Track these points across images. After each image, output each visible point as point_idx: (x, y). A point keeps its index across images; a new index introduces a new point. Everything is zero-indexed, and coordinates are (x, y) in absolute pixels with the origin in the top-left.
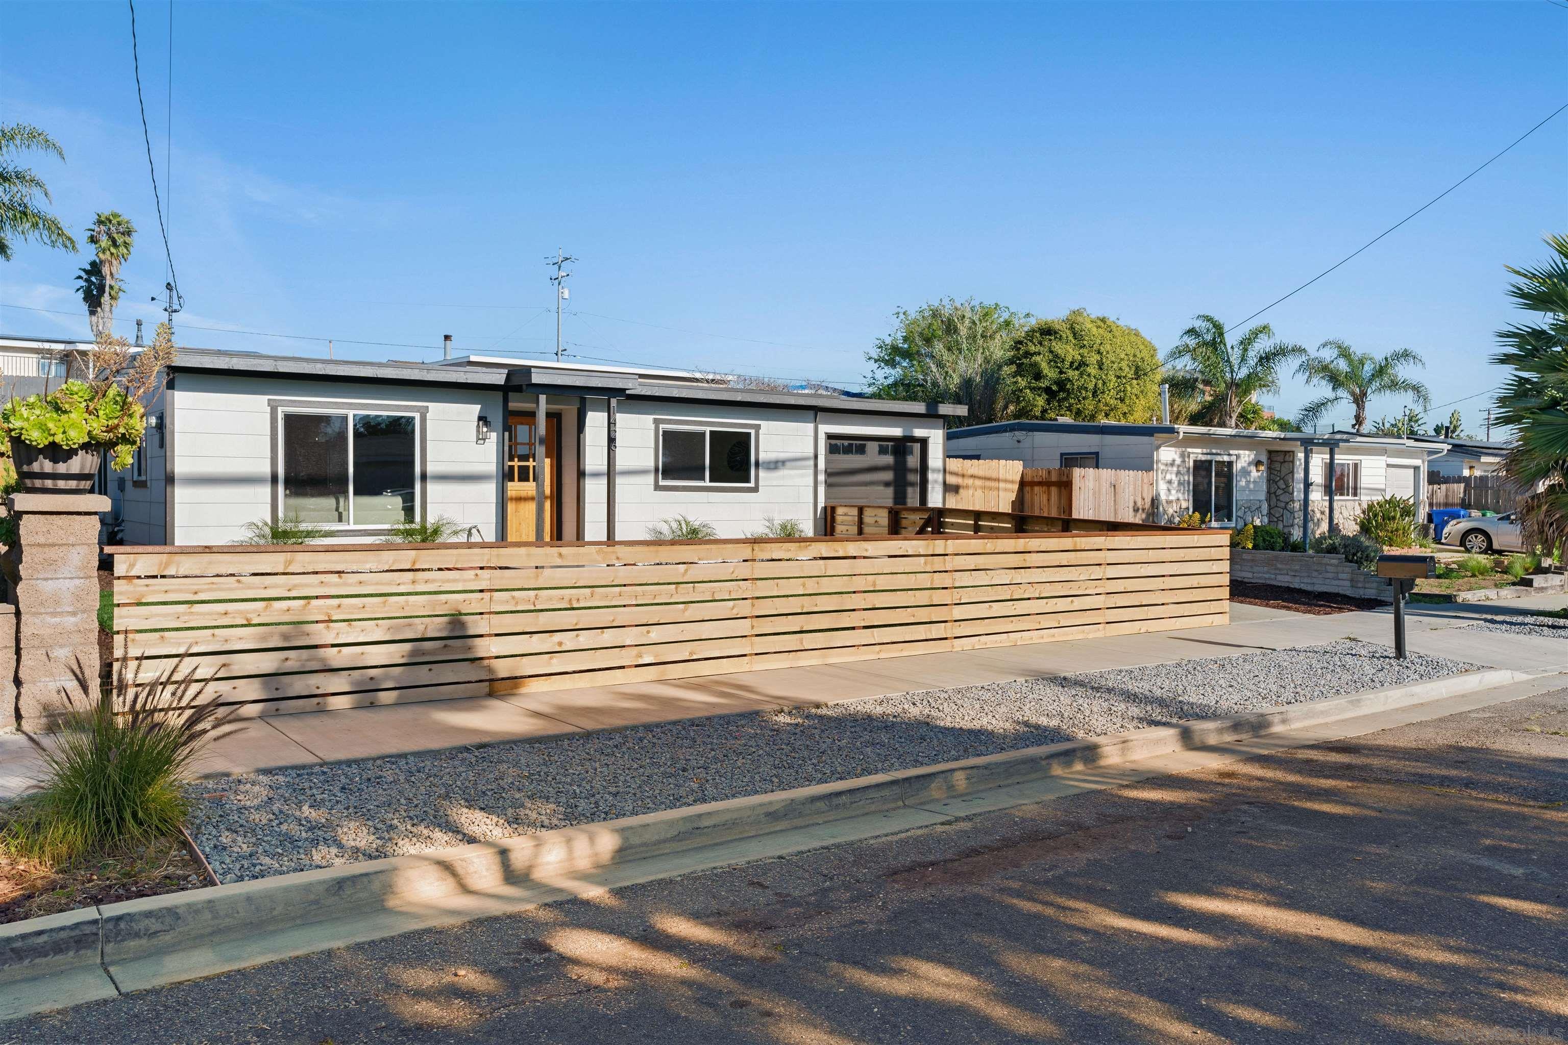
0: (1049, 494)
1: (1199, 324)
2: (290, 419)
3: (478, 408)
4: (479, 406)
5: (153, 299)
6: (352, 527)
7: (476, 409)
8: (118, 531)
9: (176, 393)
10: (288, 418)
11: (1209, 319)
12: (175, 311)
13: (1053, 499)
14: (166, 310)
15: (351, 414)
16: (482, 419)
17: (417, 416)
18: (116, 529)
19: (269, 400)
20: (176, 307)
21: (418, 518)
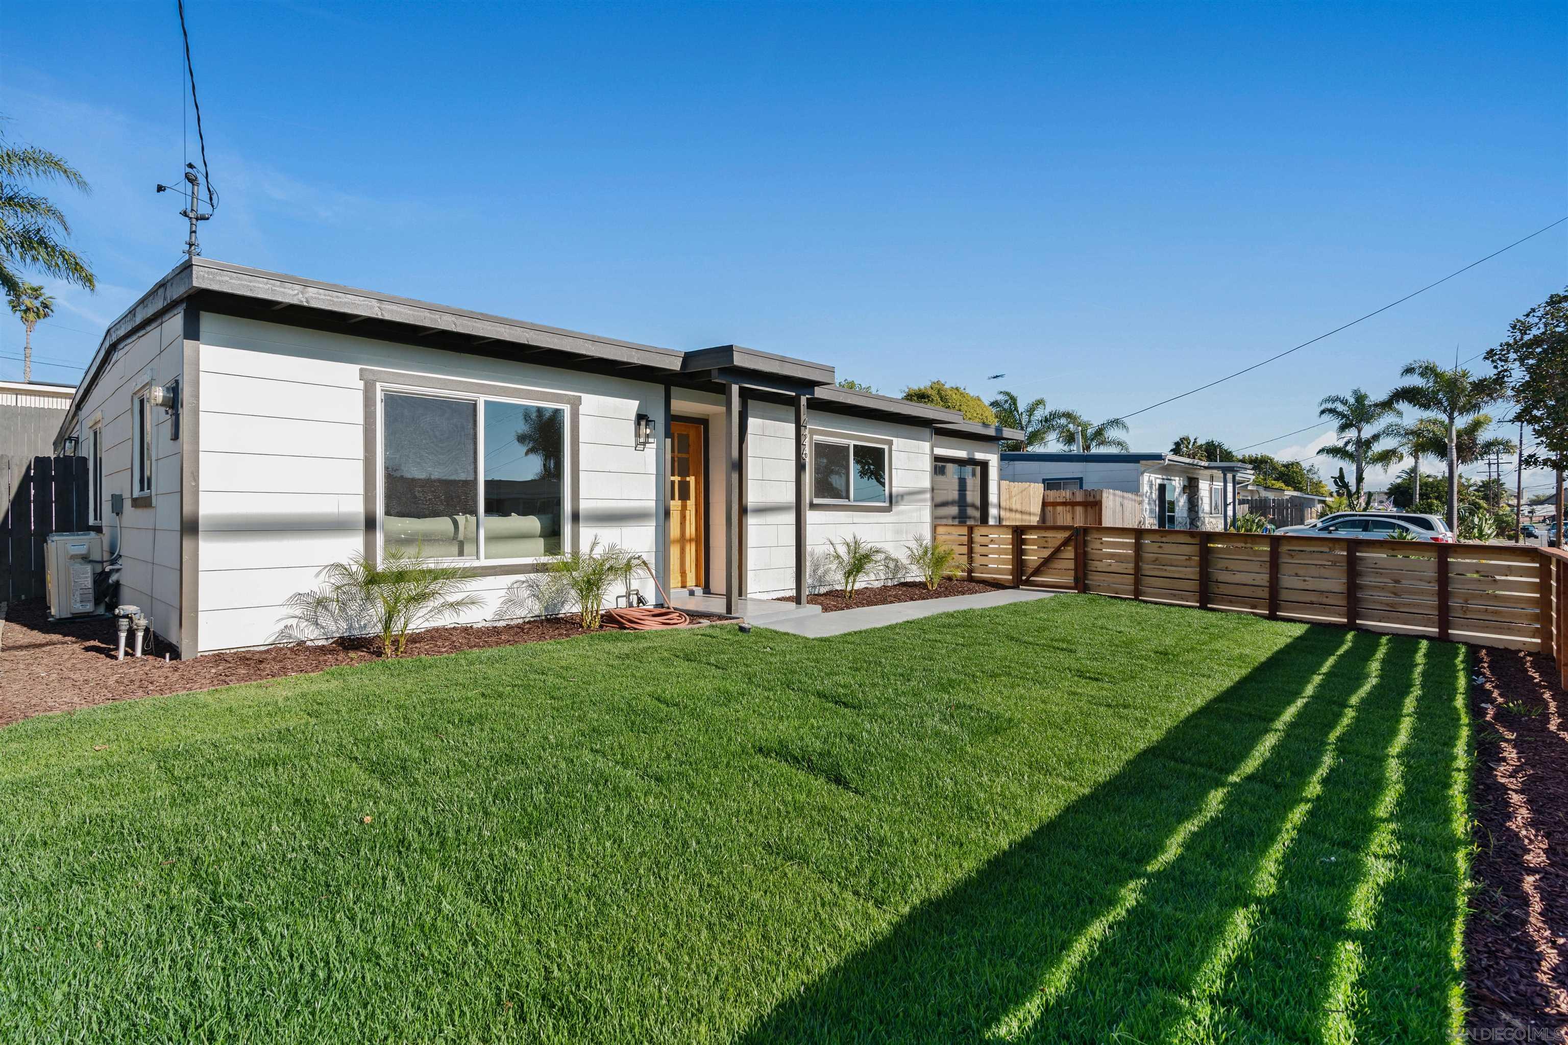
0: (1073, 513)
1: (1001, 398)
2: (393, 402)
3: (636, 403)
4: (637, 403)
5: (160, 189)
6: (484, 562)
7: (631, 406)
8: (112, 571)
9: (203, 348)
10: (391, 400)
11: (1007, 394)
12: (203, 218)
13: (1078, 517)
14: (185, 214)
15: (481, 401)
16: (641, 418)
17: (567, 409)
18: (107, 569)
19: (361, 370)
20: (204, 208)
21: (567, 546)
